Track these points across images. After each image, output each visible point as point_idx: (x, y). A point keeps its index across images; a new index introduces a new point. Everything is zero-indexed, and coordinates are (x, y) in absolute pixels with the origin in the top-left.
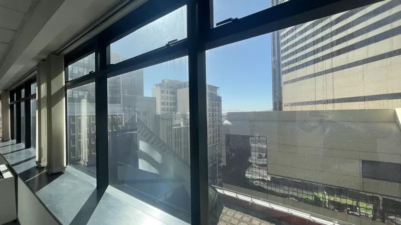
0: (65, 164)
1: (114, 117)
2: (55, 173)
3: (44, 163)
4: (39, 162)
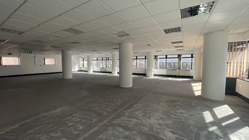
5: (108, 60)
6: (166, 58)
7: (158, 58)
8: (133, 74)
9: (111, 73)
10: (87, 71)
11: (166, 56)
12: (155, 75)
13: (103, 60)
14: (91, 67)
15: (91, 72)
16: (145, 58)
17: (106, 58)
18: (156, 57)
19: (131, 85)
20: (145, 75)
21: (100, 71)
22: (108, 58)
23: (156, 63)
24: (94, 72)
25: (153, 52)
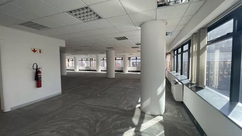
0: (205, 84)
1: (226, 63)
2: (200, 88)
3: (194, 82)
4: (191, 81)
5: (92, 60)
6: (136, 59)
7: (131, 59)
8: (115, 71)
9: (96, 71)
10: (74, 70)
11: (136, 58)
12: (129, 71)
13: (87, 60)
14: (78, 66)
15: (77, 70)
16: (122, 59)
17: (91, 59)
18: (129, 58)
19: (114, 76)
20: (122, 71)
21: (85, 69)
22: (92, 59)
23: (129, 63)
24: (79, 70)
25: (128, 56)
